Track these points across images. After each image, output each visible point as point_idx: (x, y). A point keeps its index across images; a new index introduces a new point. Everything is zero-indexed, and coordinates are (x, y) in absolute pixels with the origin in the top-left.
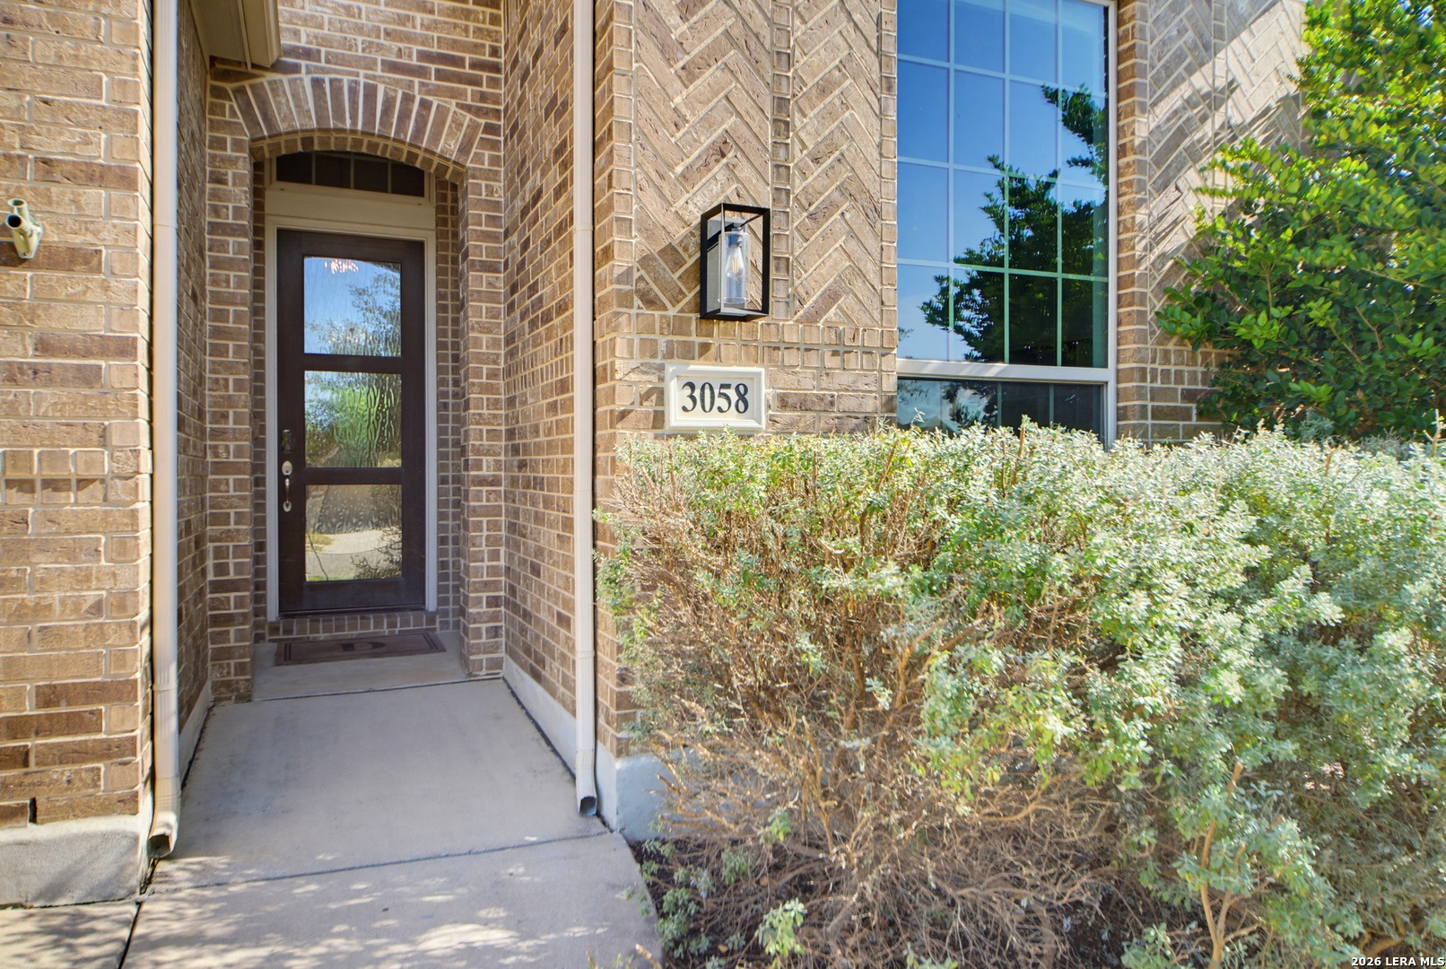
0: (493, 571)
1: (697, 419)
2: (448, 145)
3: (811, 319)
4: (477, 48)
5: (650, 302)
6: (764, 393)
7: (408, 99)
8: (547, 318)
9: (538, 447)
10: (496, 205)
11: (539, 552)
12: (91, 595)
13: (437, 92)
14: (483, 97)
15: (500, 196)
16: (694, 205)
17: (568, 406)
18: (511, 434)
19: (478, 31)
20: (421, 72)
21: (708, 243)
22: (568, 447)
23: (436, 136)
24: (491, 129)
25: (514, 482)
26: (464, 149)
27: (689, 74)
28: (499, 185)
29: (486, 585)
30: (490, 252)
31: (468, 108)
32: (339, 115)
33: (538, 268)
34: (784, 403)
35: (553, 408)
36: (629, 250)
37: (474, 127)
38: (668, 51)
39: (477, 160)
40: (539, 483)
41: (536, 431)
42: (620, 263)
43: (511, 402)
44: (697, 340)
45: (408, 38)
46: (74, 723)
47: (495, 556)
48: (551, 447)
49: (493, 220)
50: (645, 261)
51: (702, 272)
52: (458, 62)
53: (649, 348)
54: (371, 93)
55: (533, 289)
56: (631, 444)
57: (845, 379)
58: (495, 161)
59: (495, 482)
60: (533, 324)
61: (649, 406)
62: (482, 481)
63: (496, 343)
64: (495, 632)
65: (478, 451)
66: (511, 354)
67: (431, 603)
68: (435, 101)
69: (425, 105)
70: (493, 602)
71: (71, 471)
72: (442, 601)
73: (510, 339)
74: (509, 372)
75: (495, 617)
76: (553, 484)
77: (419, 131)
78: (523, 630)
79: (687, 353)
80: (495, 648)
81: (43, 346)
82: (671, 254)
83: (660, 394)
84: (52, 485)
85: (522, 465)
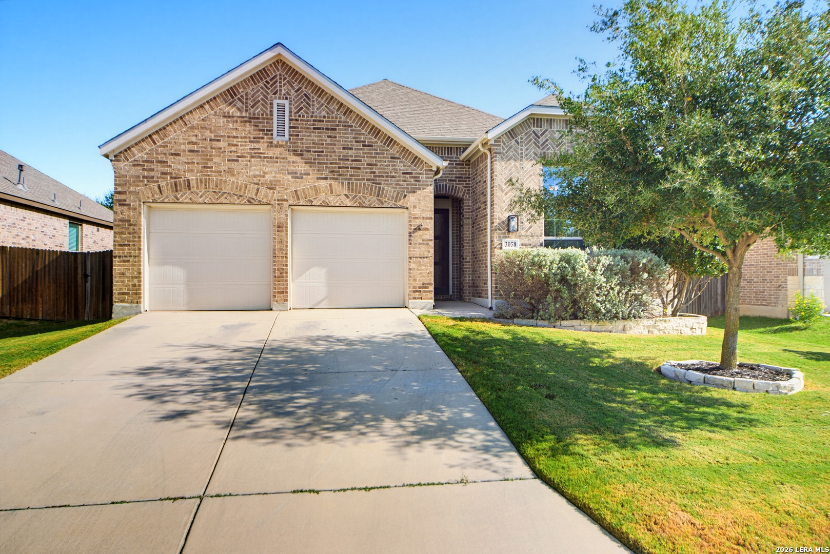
0: (469, 280)
1: (508, 248)
2: (460, 195)
3: (527, 231)
4: (466, 174)
5: (500, 230)
6: (519, 243)
7: (453, 186)
8: (482, 230)
9: (480, 254)
10: (469, 206)
11: (480, 273)
12: (428, 272)
13: (458, 184)
14: (467, 184)
15: (470, 204)
16: (507, 215)
17: (487, 246)
18: (473, 252)
19: (466, 171)
20: (455, 181)
21: (509, 220)
22: (486, 253)
23: (458, 193)
24: (469, 190)
25: (474, 262)
26: (463, 195)
27: (506, 194)
28: (470, 202)
29: (468, 283)
30: (469, 215)
31: (464, 187)
32: (440, 191)
33: (480, 221)
34: (522, 245)
35: (483, 247)
36: (496, 222)
37: (465, 190)
38: (502, 191)
39: (466, 197)
40: (480, 261)
41: (479, 251)
42: (495, 224)
43: (473, 246)
44: (507, 235)
45: (453, 174)
46: (426, 288)
47: (469, 277)
48: (483, 254)
49: (469, 209)
50: (499, 224)
51: (508, 225)
52: (462, 178)
53: (500, 237)
54: (446, 186)
55: (479, 225)
56: (497, 251)
57: (533, 240)
58: (469, 197)
59: (469, 262)
60: (479, 231)
61: (500, 246)
62: (467, 262)
63: (469, 234)
64: (469, 293)
65: (466, 256)
66: (473, 236)
67: (451, 293)
68: (458, 186)
69: (456, 187)
70: (469, 287)
71: (426, 256)
72: (453, 292)
73: (473, 233)
74: (472, 240)
75: (469, 290)
76: (483, 260)
77: (455, 192)
78: (476, 290)
79: (506, 237)
80: (470, 296)
81: (423, 240)
82: (503, 222)
83: (501, 244)
84: (424, 258)
85: (476, 258)
